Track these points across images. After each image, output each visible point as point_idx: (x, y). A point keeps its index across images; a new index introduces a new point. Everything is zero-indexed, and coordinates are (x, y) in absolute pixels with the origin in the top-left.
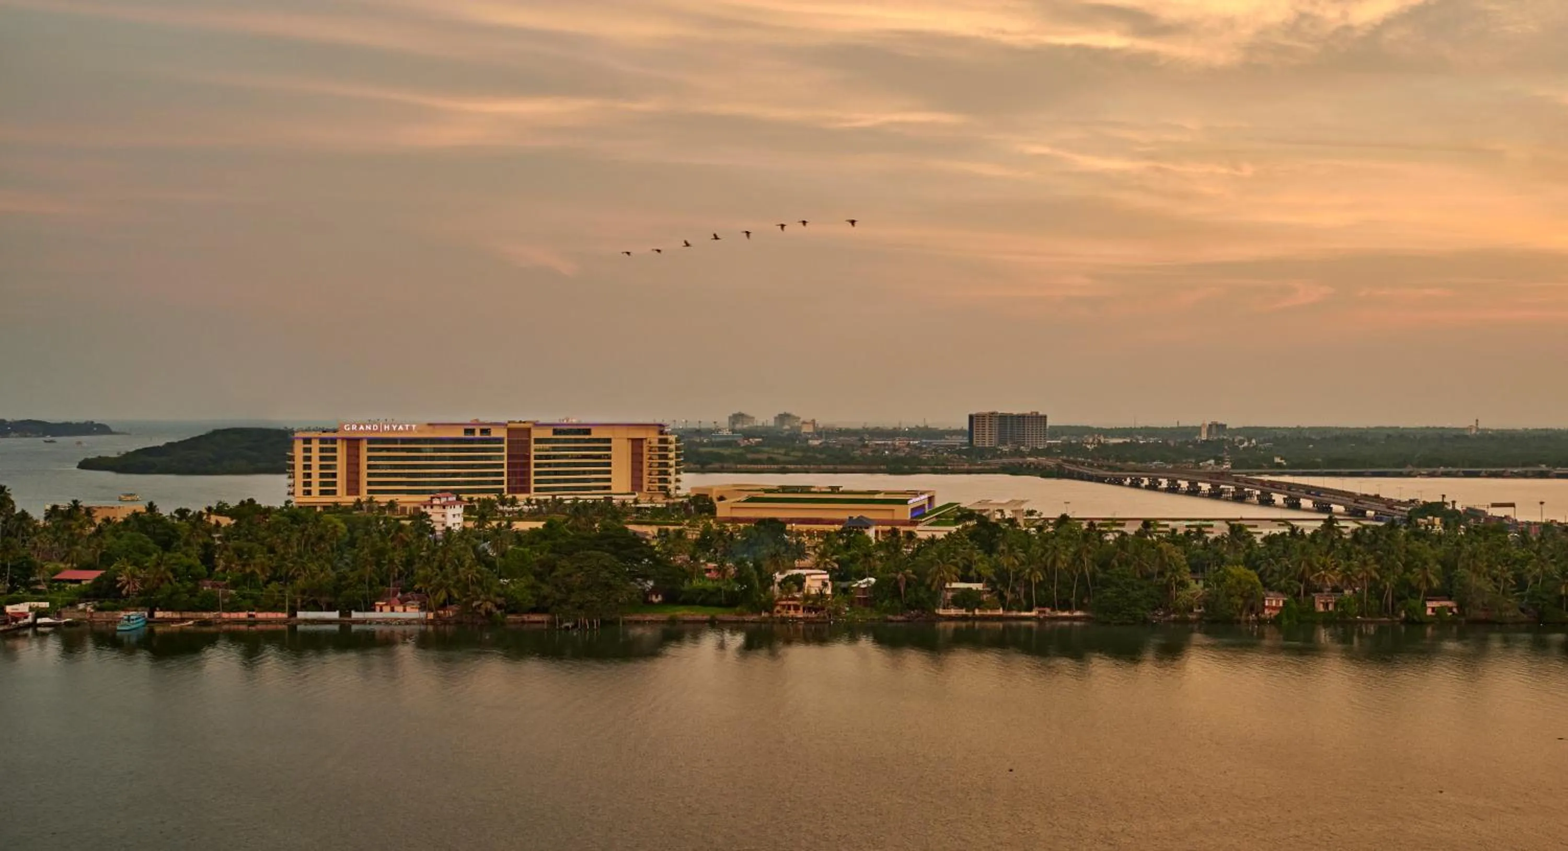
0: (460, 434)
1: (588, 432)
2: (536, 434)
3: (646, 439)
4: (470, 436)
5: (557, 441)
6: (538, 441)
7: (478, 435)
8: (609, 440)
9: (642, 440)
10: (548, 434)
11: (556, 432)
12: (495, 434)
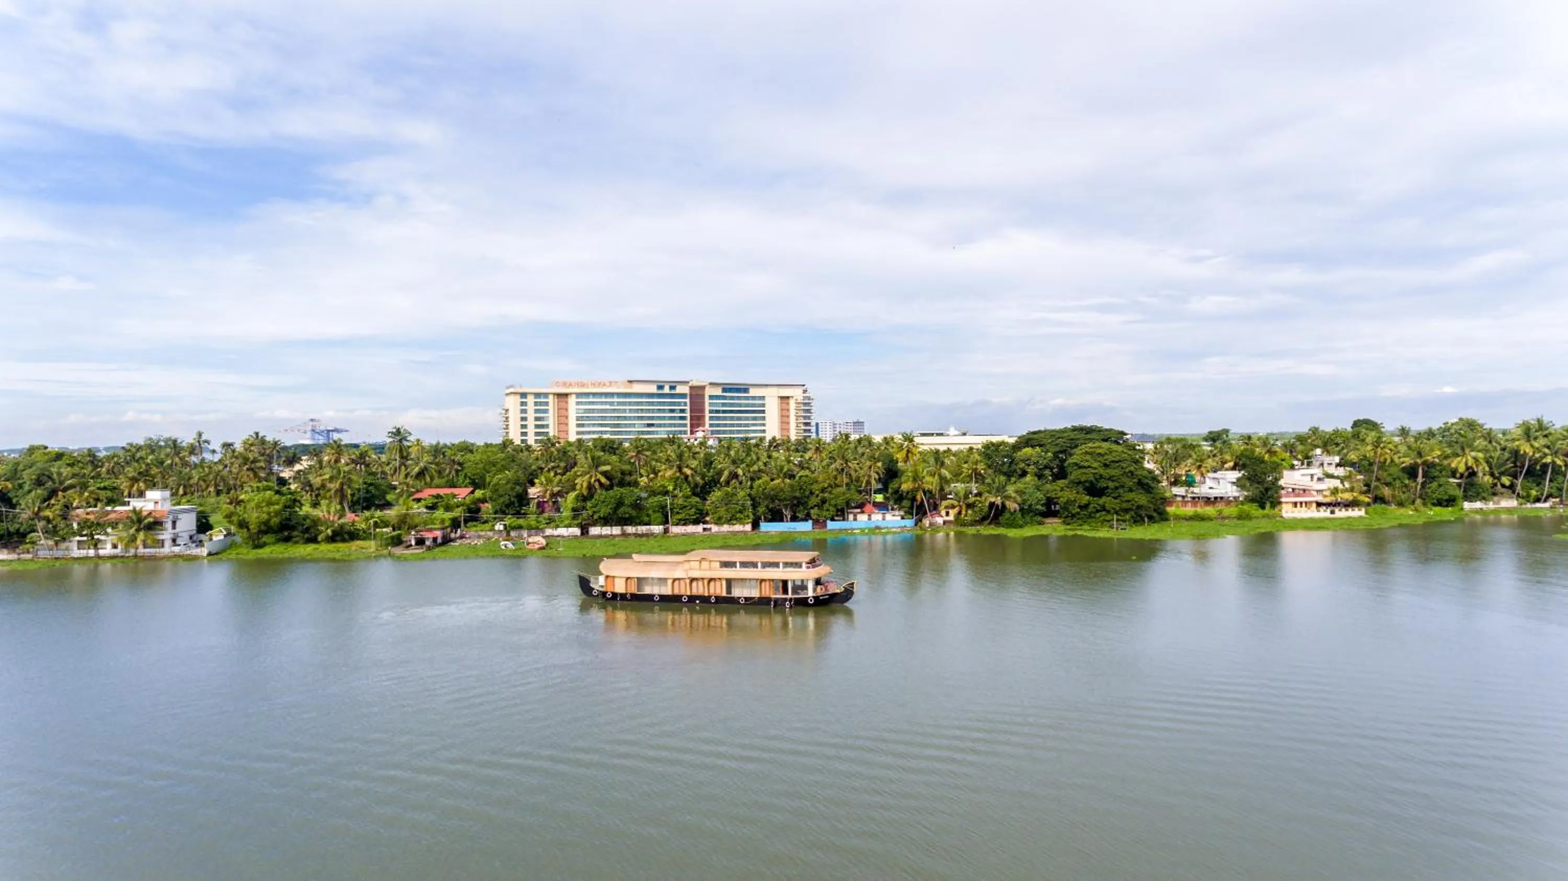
0: (653, 389)
1: (746, 390)
2: (709, 391)
3: (792, 397)
4: (660, 392)
5: (725, 398)
6: (711, 397)
7: (667, 390)
8: (763, 398)
9: (788, 398)
10: (718, 392)
11: (724, 390)
12: (680, 389)
